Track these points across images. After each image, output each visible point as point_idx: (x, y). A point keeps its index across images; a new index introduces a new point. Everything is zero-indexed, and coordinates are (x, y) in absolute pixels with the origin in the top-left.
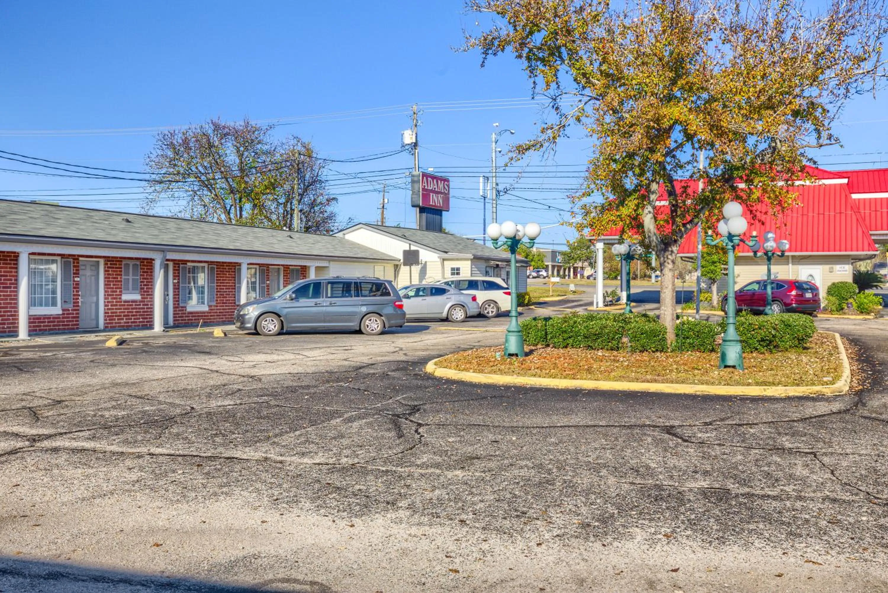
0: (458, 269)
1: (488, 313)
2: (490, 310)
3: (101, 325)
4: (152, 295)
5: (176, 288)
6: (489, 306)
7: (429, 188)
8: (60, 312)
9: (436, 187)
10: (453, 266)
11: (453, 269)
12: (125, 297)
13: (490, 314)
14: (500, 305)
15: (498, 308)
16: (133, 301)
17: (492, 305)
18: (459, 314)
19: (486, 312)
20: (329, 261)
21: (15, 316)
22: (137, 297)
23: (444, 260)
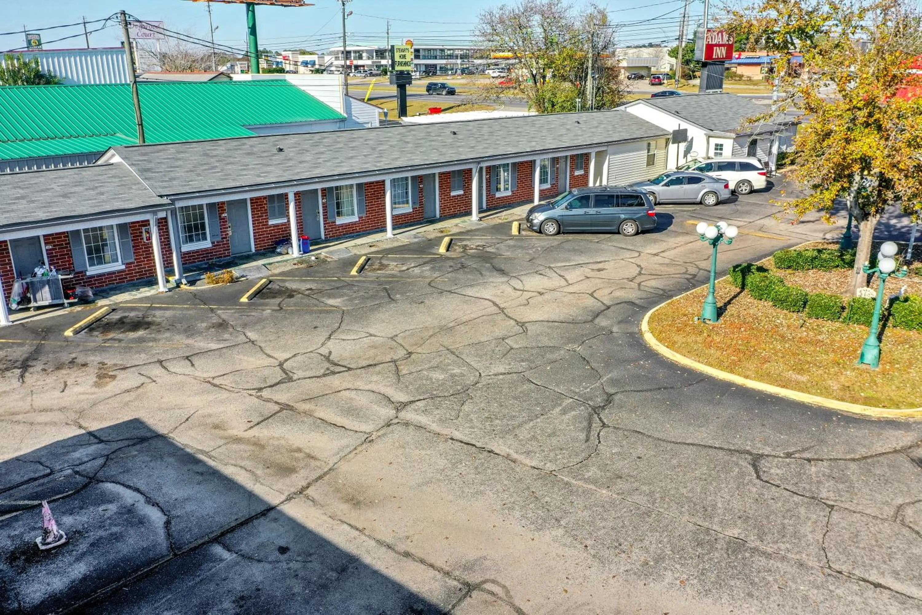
0: (722, 145)
1: (742, 190)
2: (744, 188)
3: (438, 216)
4: (471, 189)
5: (488, 181)
6: (744, 184)
7: (714, 43)
8: (411, 210)
9: (720, 40)
10: (717, 143)
11: (717, 145)
12: (453, 193)
13: (744, 192)
14: (754, 184)
15: (751, 186)
16: (458, 196)
17: (746, 184)
18: (711, 200)
19: (740, 189)
20: (608, 146)
21: (384, 217)
22: (461, 192)
23: (709, 137)
